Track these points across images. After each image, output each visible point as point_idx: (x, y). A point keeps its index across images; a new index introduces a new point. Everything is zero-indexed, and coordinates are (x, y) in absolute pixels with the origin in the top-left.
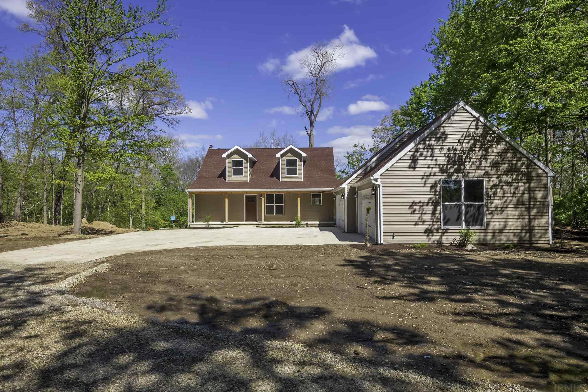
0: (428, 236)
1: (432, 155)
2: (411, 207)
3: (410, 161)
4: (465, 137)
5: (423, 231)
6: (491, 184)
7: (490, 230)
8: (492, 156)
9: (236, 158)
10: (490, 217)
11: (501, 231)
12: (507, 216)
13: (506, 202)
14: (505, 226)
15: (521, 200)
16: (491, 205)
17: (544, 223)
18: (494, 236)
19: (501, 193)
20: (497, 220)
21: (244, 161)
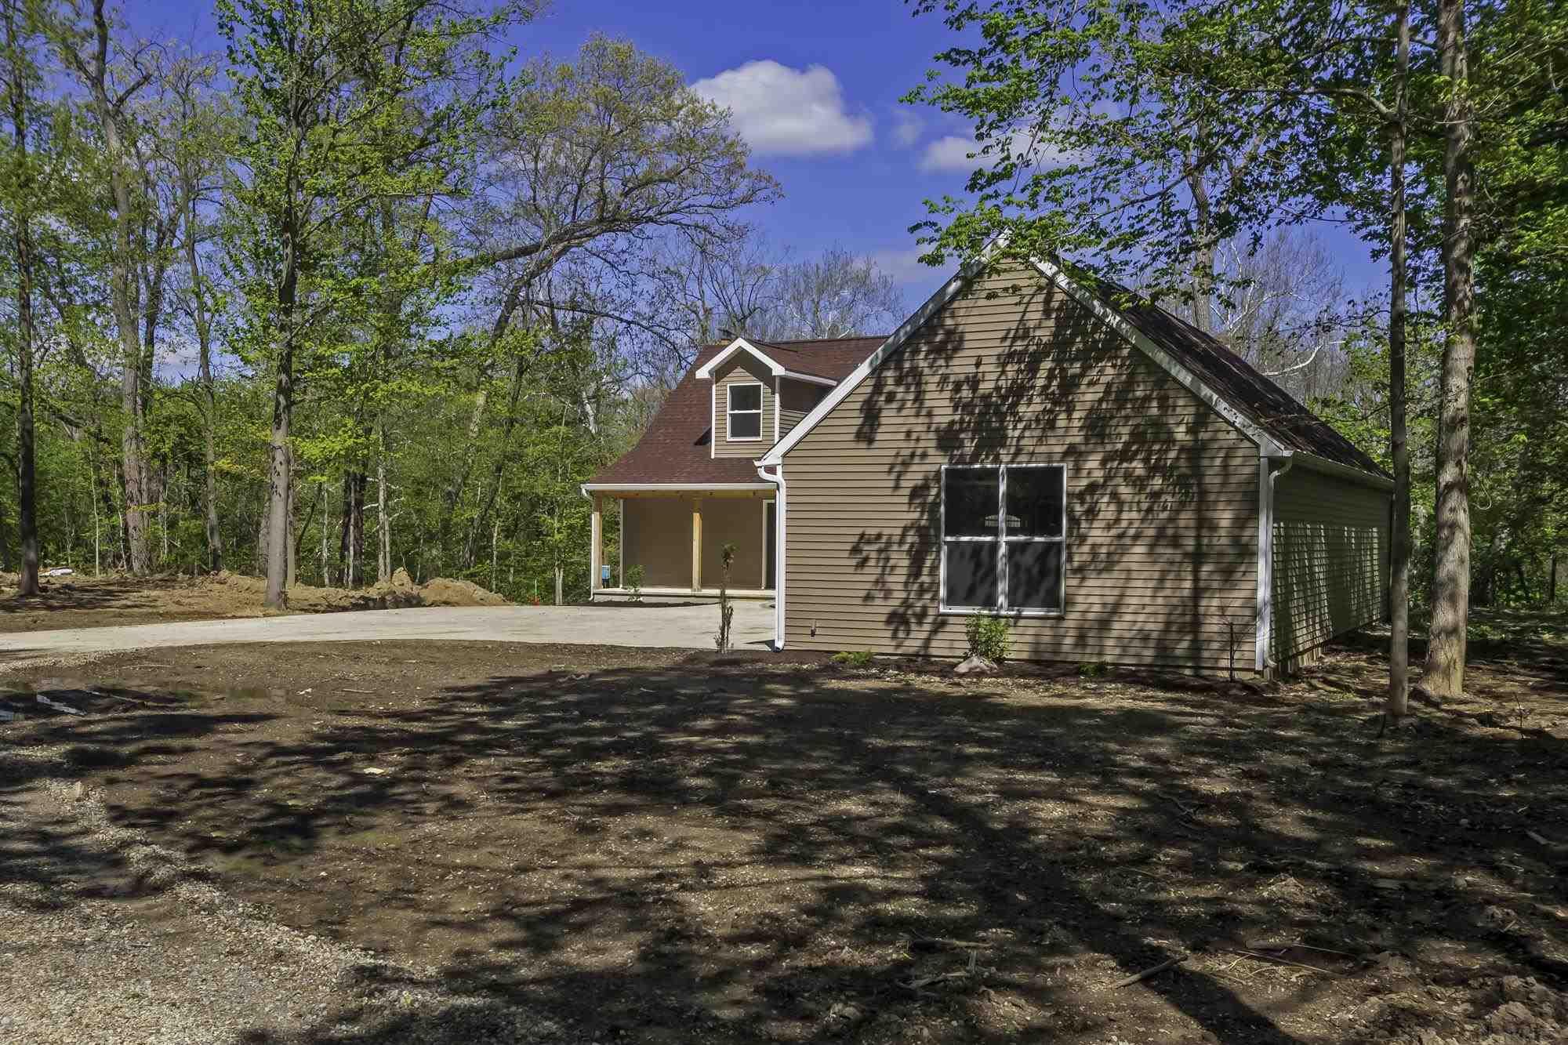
0: (896, 631)
1: (919, 399)
2: (856, 550)
3: (859, 421)
4: (1015, 339)
5: (884, 618)
6: (1084, 482)
7: (1072, 619)
8: (1088, 396)
9: (741, 378)
10: (1075, 582)
11: (1104, 624)
12: (1128, 579)
13: (1121, 536)
14: (1115, 609)
15: (1170, 532)
16: (1080, 545)
17: (1238, 603)
18: (1081, 640)
19: (1113, 507)
20: (1098, 592)
21: (764, 389)
